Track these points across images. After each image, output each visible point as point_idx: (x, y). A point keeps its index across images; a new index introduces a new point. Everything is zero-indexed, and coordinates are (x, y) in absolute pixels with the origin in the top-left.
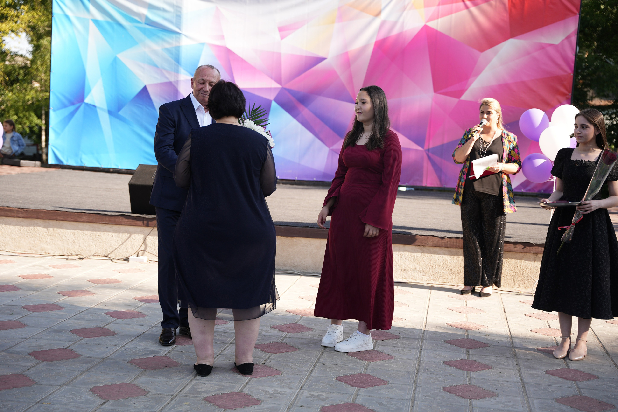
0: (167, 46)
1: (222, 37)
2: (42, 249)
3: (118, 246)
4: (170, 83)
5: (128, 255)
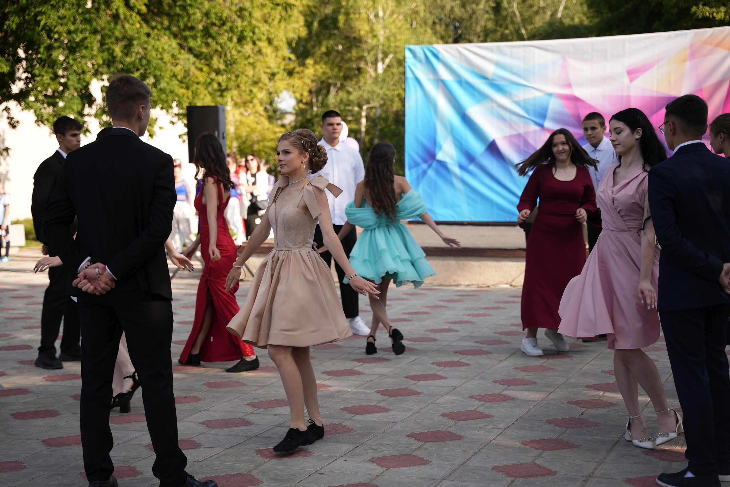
0: (516, 99)
1: (569, 86)
2: (455, 281)
3: (517, 275)
4: (519, 135)
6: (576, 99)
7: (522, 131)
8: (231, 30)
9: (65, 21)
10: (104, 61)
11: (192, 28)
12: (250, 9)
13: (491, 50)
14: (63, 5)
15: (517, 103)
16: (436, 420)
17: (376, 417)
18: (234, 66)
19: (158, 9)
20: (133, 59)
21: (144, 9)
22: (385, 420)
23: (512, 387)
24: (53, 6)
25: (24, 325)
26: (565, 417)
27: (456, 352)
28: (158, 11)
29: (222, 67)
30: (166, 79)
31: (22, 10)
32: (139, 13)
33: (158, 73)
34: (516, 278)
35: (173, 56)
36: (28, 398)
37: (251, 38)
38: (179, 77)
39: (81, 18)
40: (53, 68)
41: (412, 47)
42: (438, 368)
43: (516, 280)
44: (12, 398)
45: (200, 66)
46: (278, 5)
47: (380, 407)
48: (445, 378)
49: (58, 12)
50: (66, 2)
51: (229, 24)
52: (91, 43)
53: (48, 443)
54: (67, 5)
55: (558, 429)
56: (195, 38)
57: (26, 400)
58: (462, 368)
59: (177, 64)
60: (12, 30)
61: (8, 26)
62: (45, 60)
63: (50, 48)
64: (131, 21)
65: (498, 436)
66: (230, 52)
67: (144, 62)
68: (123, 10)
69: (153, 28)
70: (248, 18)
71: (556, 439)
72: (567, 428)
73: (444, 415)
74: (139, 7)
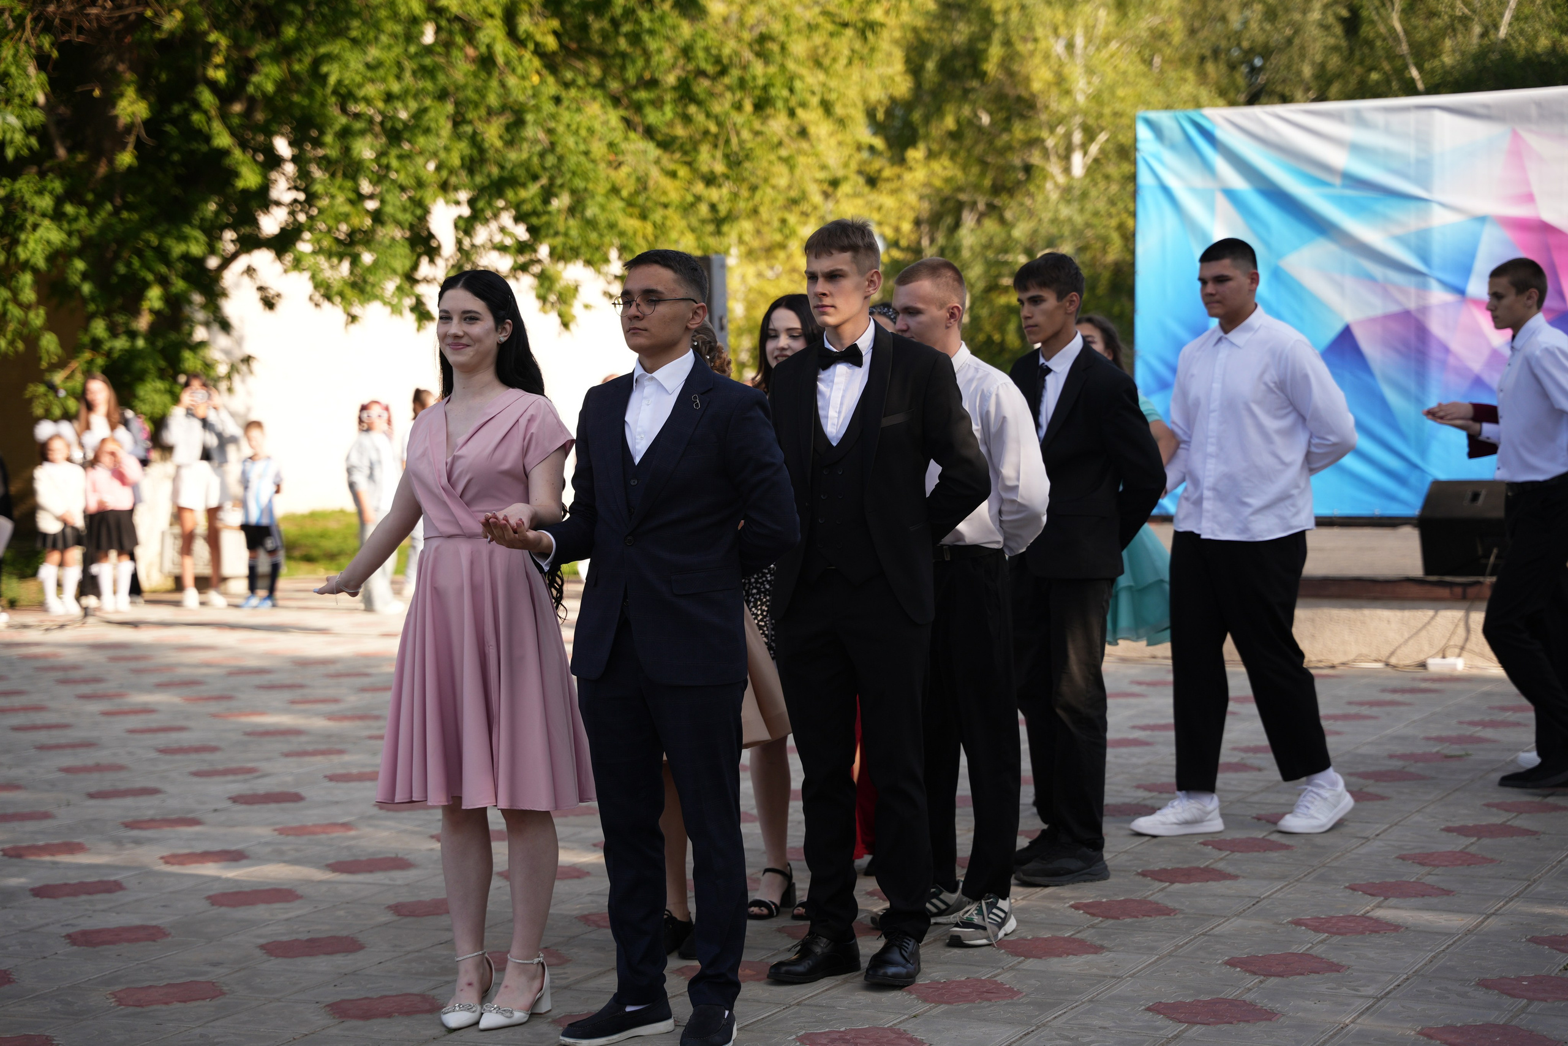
0: (1398, 231)
1: (1530, 198)
3: (1402, 640)
4: (1406, 314)
5: (1421, 657)
6: (1545, 228)
7: (1412, 305)
8: (742, 83)
9: (381, 72)
10: (462, 159)
11: (653, 83)
12: (783, 38)
13: (1339, 117)
14: (376, 39)
15: (1401, 240)
16: (1213, 972)
17: (1075, 964)
18: (747, 165)
19: (579, 42)
20: (524, 156)
21: (551, 43)
22: (1094, 971)
23: (1393, 901)
24: (355, 41)
25: (286, 748)
26: (1524, 974)
27: (1259, 818)
28: (580, 48)
29: (720, 168)
30: (600, 199)
31: (286, 52)
32: (539, 51)
33: (579, 183)
34: (1399, 647)
35: (611, 145)
36: (294, 910)
37: (786, 101)
38: (625, 193)
39: (415, 67)
40: (354, 178)
41: (1153, 115)
42: (1216, 853)
43: (1399, 652)
44: (260, 911)
45: (672, 166)
46: (845, 25)
47: (1082, 942)
48: (1235, 877)
49: (365, 53)
50: (383, 31)
51: (735, 73)
52: (437, 121)
53: (340, 1010)
54: (384, 38)
55: (1507, 1001)
56: (658, 104)
57: (292, 914)
58: (1274, 855)
59: (620, 164)
60: (264, 94)
61: (258, 87)
62: (337, 162)
63: (345, 134)
64: (520, 70)
65: (1362, 1013)
66: (738, 134)
67: (550, 160)
68: (502, 47)
69: (567, 85)
70: (778, 58)
71: (1505, 1026)
72: (1531, 1000)
73: (1232, 963)
74: (539, 38)
